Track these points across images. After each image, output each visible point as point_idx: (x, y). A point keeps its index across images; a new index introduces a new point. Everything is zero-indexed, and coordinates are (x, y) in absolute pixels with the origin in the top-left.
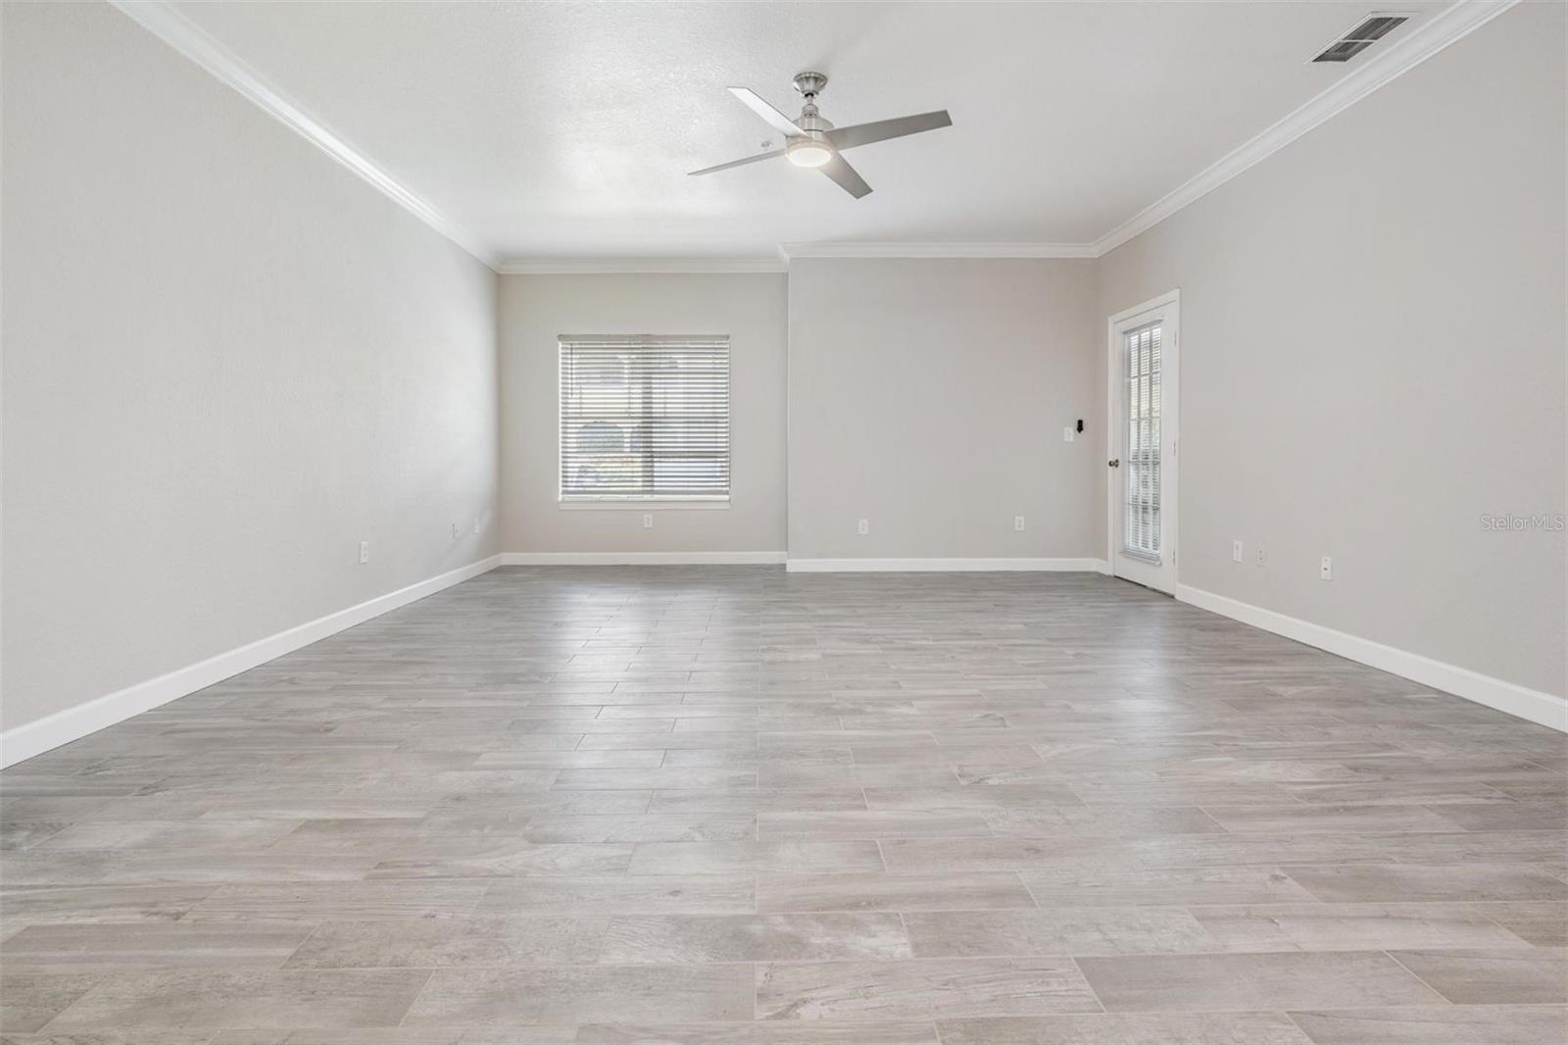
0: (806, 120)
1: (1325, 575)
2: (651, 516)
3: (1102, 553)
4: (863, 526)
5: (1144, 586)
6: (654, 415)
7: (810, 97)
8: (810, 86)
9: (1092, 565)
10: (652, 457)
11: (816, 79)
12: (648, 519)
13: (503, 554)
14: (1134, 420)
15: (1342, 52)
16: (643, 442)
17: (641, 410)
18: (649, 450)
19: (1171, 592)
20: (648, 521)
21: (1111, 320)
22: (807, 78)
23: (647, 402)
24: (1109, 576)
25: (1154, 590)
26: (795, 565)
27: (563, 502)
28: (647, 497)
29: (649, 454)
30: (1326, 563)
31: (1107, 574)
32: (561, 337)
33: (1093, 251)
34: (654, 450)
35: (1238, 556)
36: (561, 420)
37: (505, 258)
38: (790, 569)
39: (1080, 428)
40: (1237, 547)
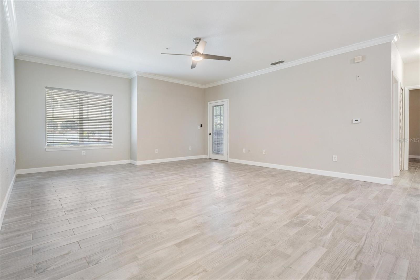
1: (264, 154)
2: (85, 152)
3: (207, 154)
5: (219, 160)
6: (84, 118)
7: (197, 44)
9: (204, 157)
10: (83, 132)
12: (84, 153)
14: (215, 125)
15: (273, 64)
16: (79, 127)
17: (78, 116)
18: (82, 129)
19: (227, 160)
21: (209, 103)
22: (197, 39)
23: (81, 114)
24: (208, 159)
25: (222, 160)
26: (139, 163)
29: (82, 131)
30: (264, 151)
31: (208, 158)
32: (46, 88)
33: (204, 87)
34: (84, 130)
35: (244, 152)
38: (136, 164)
39: (201, 126)
40: (244, 150)
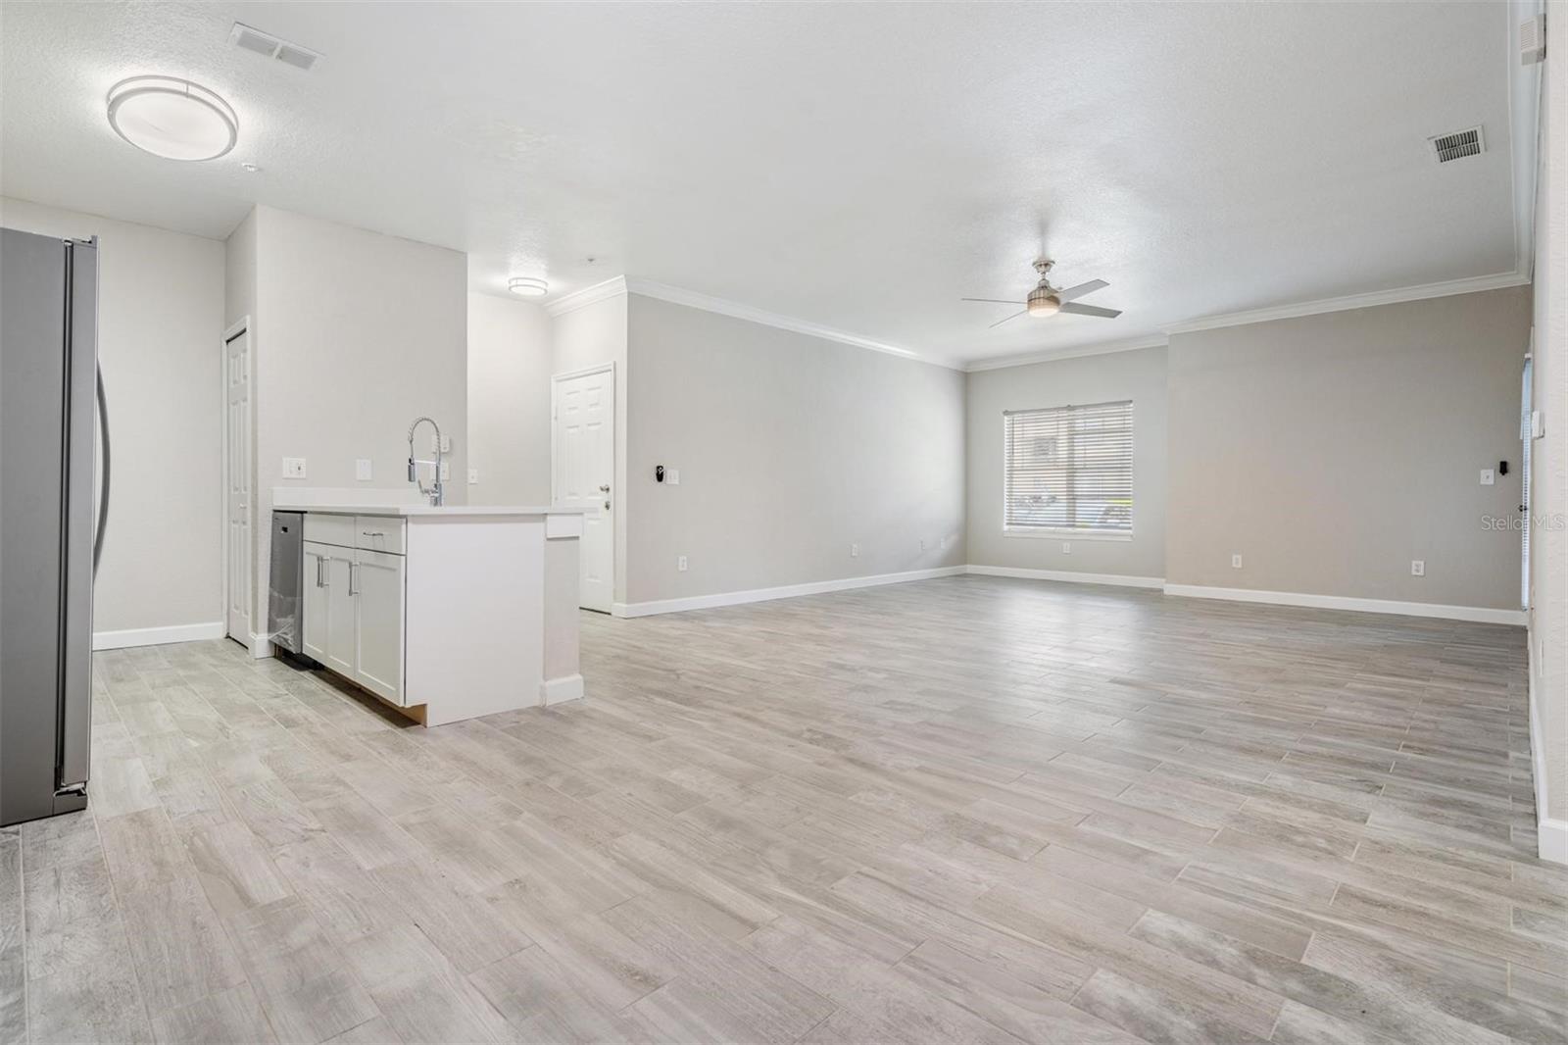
0: (1042, 292)
2: (1070, 544)
4: (1237, 561)
6: (1075, 467)
8: (1043, 269)
10: (1074, 499)
11: (1046, 265)
13: (968, 566)
17: (1066, 464)
18: (1071, 493)
20: (1066, 547)
23: (1071, 457)
26: (1172, 589)
27: (1009, 531)
28: (1070, 529)
29: (1071, 497)
32: (1006, 413)
34: (1076, 493)
36: (1006, 472)
37: (969, 363)
38: (1166, 592)
39: (1503, 471)
